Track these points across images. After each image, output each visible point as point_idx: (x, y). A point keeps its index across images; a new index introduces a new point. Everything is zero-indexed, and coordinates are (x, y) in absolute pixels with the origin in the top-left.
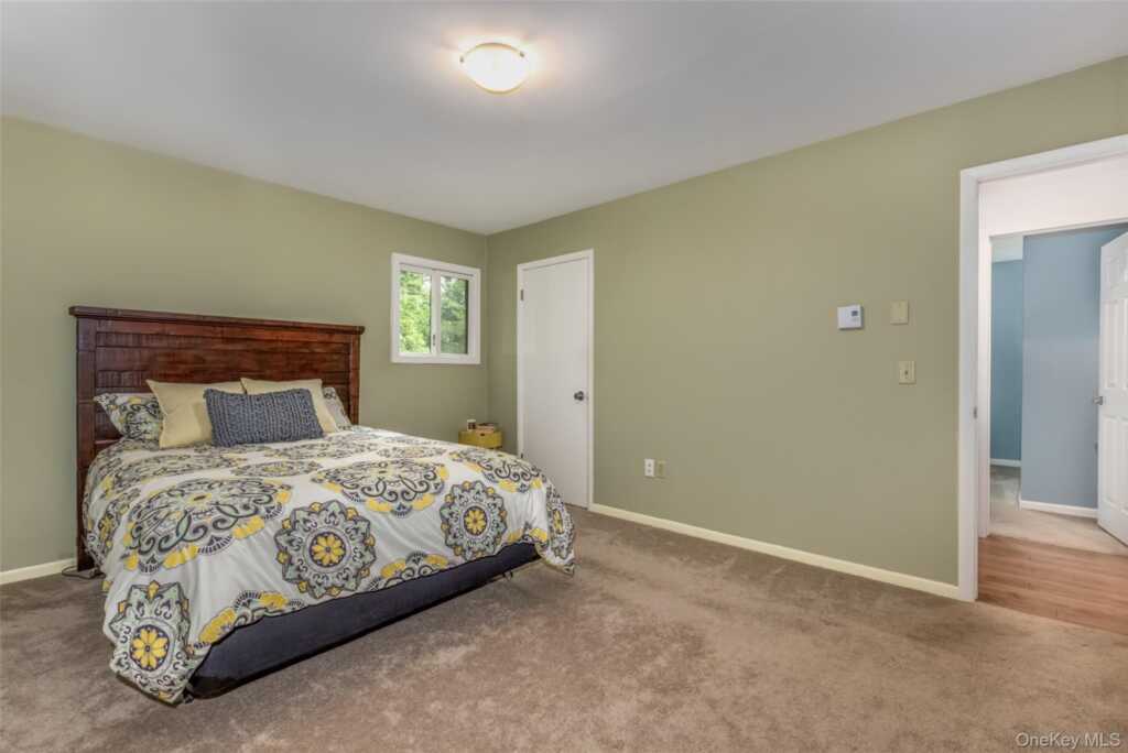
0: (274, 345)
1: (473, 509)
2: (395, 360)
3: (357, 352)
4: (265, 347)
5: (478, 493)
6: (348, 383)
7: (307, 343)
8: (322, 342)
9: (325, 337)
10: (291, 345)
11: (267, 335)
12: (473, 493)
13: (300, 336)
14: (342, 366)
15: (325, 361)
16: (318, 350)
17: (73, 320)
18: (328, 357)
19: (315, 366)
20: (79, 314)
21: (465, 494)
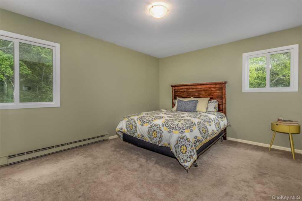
0: (202, 89)
1: (155, 131)
2: (243, 91)
3: (225, 90)
4: (199, 90)
5: (157, 127)
6: (222, 99)
7: (209, 88)
8: (213, 87)
9: (214, 86)
10: (205, 89)
11: (200, 87)
12: (156, 127)
13: (208, 86)
14: (220, 94)
15: (215, 93)
16: (213, 90)
17: (171, 87)
18: (216, 92)
19: (212, 94)
20: (172, 86)
21: (155, 127)
